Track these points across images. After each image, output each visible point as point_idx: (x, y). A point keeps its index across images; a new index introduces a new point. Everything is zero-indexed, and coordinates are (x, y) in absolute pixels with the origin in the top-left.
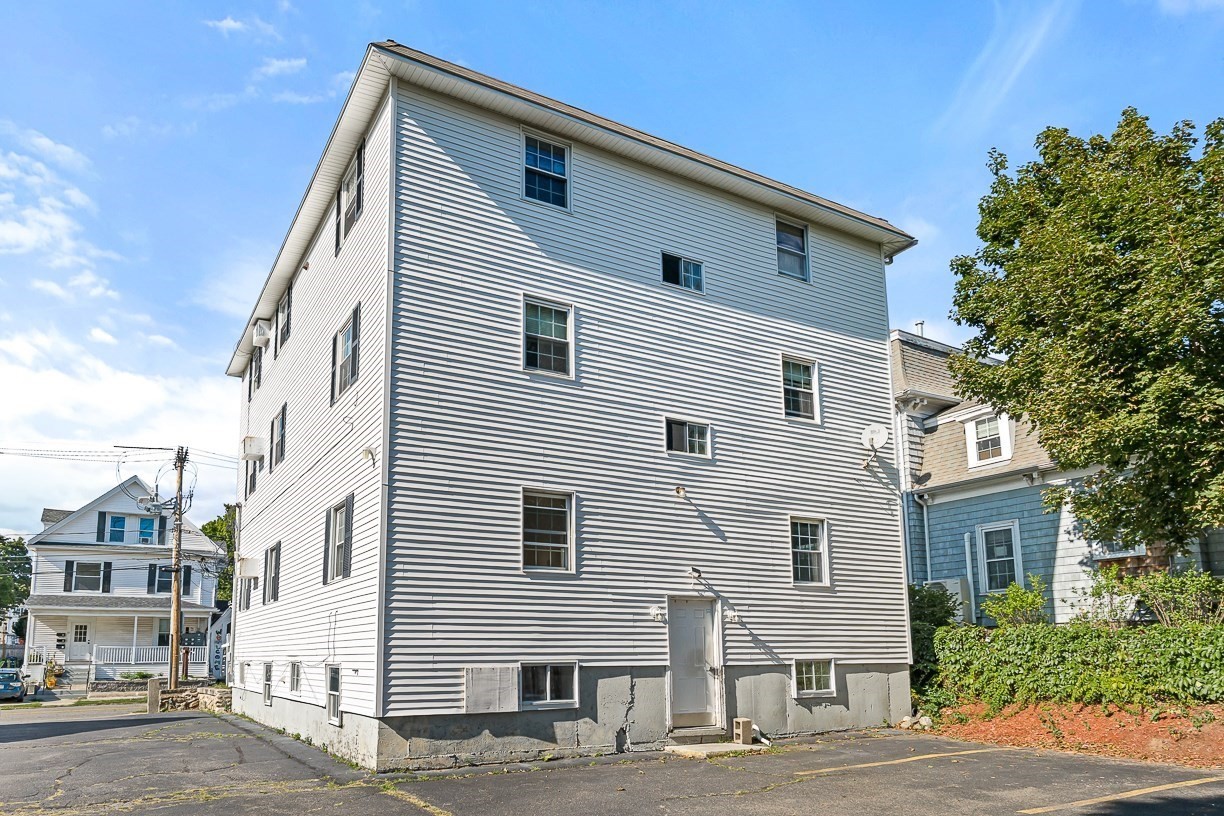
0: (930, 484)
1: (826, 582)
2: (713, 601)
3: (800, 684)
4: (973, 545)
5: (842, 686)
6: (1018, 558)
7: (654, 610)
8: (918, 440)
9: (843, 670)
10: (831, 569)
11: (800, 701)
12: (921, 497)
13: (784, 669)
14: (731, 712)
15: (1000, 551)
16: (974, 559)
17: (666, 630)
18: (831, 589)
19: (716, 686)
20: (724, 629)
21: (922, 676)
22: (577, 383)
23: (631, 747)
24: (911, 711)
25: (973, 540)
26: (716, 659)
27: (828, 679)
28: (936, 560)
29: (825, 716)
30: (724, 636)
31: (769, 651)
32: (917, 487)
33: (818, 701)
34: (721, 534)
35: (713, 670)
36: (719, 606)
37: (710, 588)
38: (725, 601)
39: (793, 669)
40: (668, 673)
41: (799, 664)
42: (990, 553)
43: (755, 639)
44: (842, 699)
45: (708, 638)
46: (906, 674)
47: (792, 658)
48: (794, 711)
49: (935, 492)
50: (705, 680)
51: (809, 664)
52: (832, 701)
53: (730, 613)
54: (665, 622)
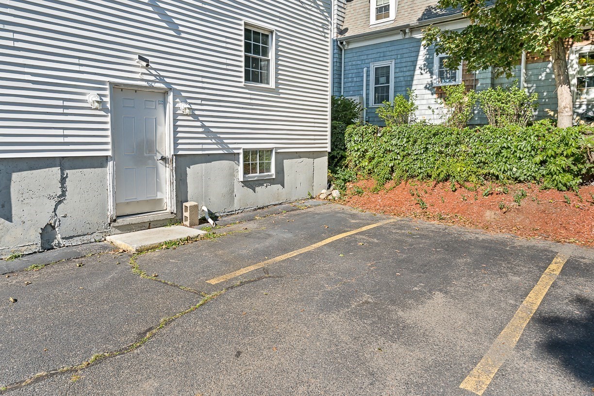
0: (347, 35)
1: (272, 85)
2: (165, 93)
3: (246, 171)
4: (368, 76)
5: (280, 171)
6: (392, 85)
7: (91, 97)
8: (342, 5)
9: (282, 156)
10: (277, 74)
11: (246, 183)
12: (342, 43)
13: (233, 157)
14: (181, 197)
15: (383, 80)
16: (368, 85)
17: (108, 119)
18: (275, 91)
19: (166, 173)
20: (175, 120)
21: (336, 161)
23: (62, 242)
24: (327, 185)
25: (368, 71)
26: (167, 149)
27: (269, 164)
28: (347, 85)
29: (265, 194)
30: (175, 127)
31: (220, 141)
32: (340, 36)
33: (260, 182)
34: (175, 27)
35: (163, 159)
36: (170, 98)
37: (161, 79)
38: (177, 94)
39: (241, 157)
40: (110, 164)
41: (246, 153)
42: (377, 81)
43: (207, 130)
44: (279, 180)
45: (160, 129)
46: (325, 159)
47: (240, 147)
48: (240, 191)
49: (350, 40)
50: (156, 168)
51: (254, 152)
52: (272, 182)
53: (182, 106)
54: (104, 109)
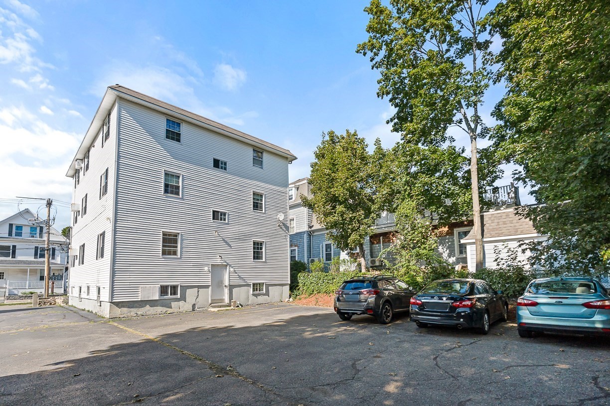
0: (313, 229)
1: (264, 260)
2: (226, 266)
3: (254, 291)
4: (322, 248)
5: (267, 291)
6: (332, 252)
7: (206, 269)
8: (311, 215)
9: (268, 286)
10: (265, 256)
11: (253, 295)
12: (310, 233)
13: (248, 285)
14: (231, 298)
15: (329, 250)
16: (322, 252)
17: (210, 274)
18: (265, 262)
19: (226, 291)
20: (229, 274)
21: (294, 286)
22: (182, 199)
23: (197, 309)
24: (289, 297)
25: (322, 246)
26: (227, 283)
27: (263, 288)
28: (314, 252)
29: (261, 299)
30: (229, 276)
31: (244, 280)
32: (310, 229)
33: (259, 295)
34: (230, 246)
35: (225, 286)
36: (228, 267)
37: (225, 262)
38: (230, 266)
39: (252, 285)
40: (210, 287)
41: (254, 284)
42: (326, 251)
43: (240, 277)
44: (267, 294)
45: (224, 277)
46: (288, 287)
47: (251, 282)
48: (251, 298)
49: (314, 231)
50: (223, 289)
51: (257, 284)
52: (264, 295)
53: (232, 269)
54: (210, 272)
